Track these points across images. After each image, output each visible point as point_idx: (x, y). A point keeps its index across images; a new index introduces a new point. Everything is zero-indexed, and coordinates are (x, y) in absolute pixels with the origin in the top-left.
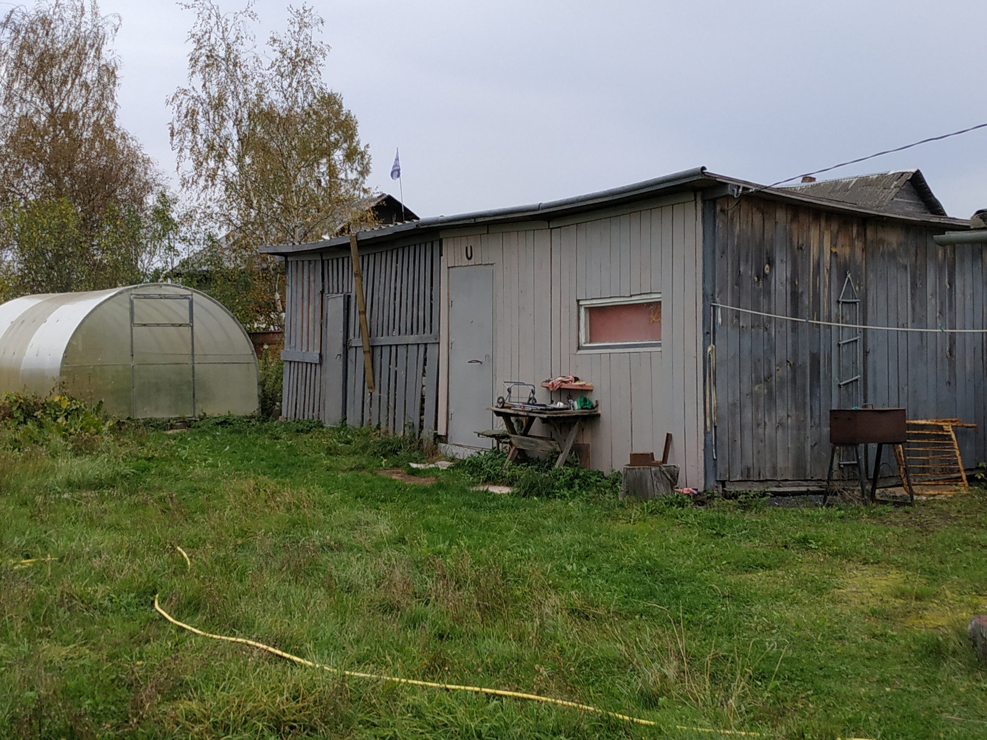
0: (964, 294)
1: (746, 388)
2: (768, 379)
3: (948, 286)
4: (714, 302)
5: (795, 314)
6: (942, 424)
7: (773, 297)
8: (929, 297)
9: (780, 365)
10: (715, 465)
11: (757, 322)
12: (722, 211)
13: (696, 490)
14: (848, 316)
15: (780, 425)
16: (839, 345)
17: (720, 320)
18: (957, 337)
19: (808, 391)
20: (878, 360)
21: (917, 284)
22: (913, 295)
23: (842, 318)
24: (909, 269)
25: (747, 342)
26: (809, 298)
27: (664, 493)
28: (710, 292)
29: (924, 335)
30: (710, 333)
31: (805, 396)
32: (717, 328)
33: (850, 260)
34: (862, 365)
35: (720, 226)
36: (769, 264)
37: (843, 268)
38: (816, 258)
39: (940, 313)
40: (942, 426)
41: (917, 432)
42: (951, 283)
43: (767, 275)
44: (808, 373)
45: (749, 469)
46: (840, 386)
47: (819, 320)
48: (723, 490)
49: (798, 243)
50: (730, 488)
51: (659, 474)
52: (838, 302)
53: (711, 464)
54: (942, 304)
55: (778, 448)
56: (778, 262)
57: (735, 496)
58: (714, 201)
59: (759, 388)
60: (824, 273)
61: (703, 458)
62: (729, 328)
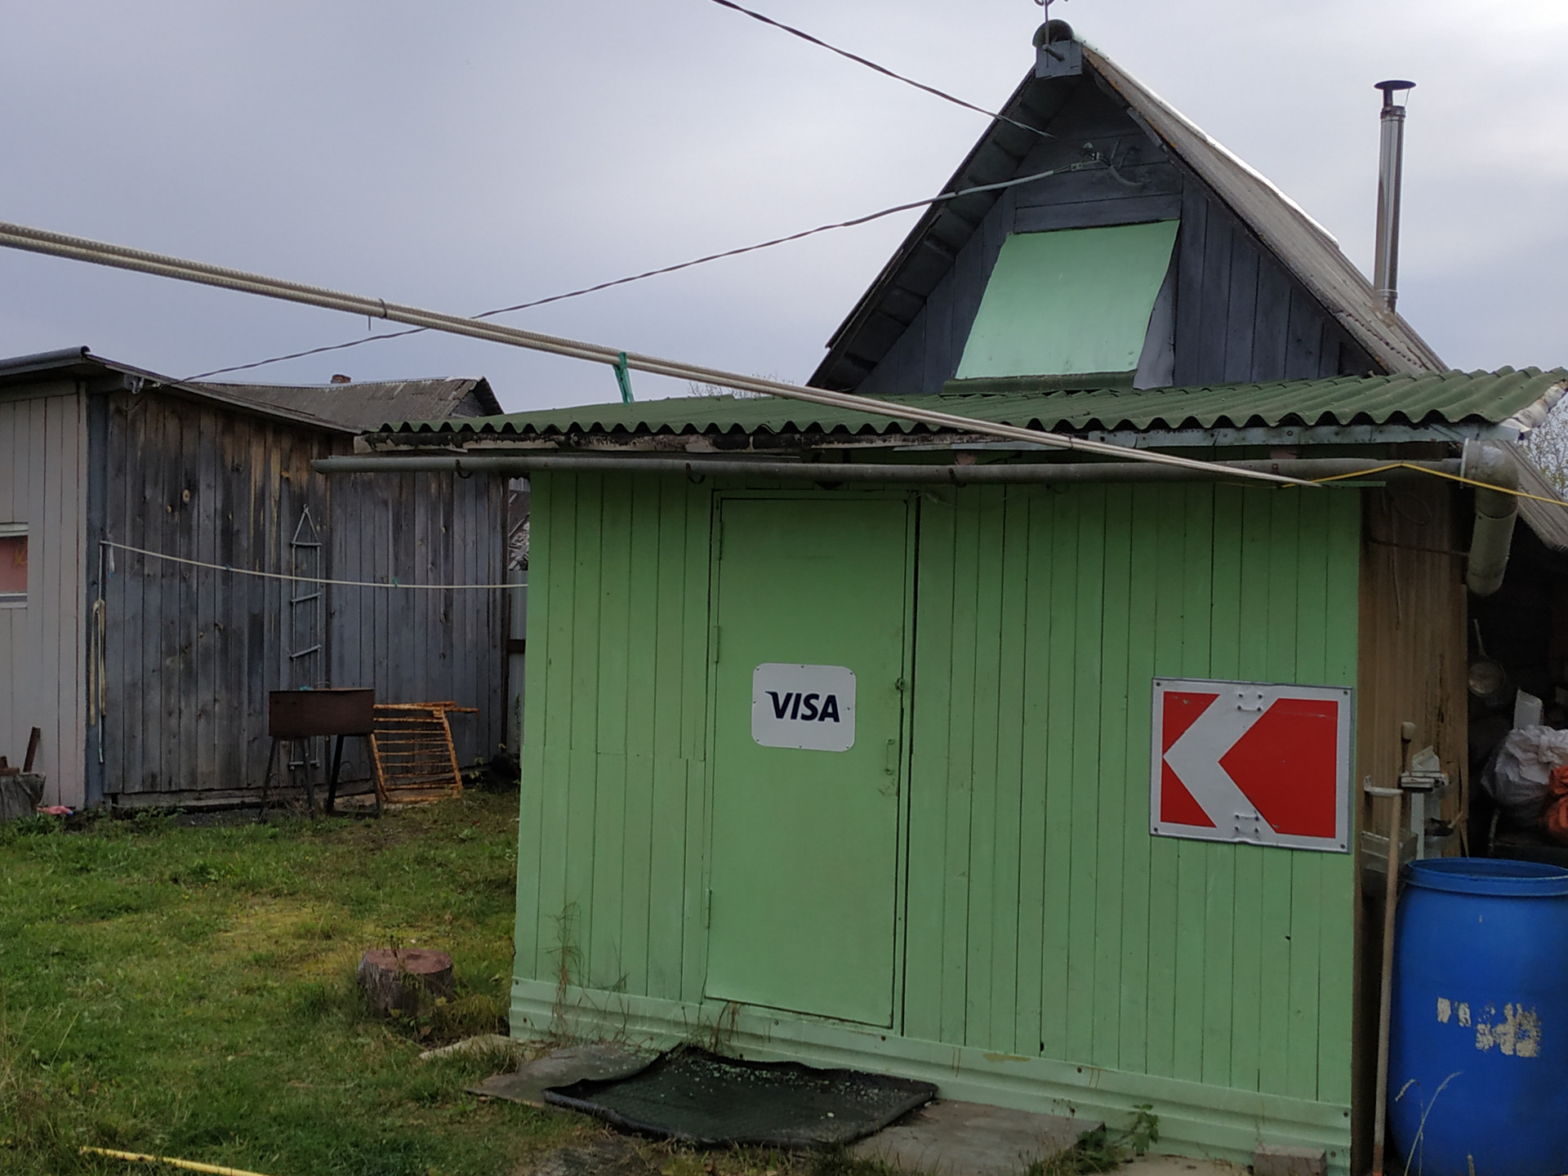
0: (464, 540)
1: (152, 660)
2: (185, 649)
3: (443, 529)
4: (104, 539)
5: (228, 559)
6: (432, 708)
7: (195, 533)
8: (418, 543)
9: (206, 629)
10: (102, 773)
11: (169, 570)
12: (119, 411)
13: (71, 808)
14: (305, 565)
15: (203, 713)
16: (291, 604)
17: (112, 564)
18: (455, 596)
19: (246, 669)
20: (347, 624)
21: (401, 526)
22: (396, 540)
23: (296, 568)
24: (390, 508)
25: (154, 597)
26: (248, 538)
27: (20, 815)
28: (98, 524)
29: (411, 594)
30: (97, 583)
31: (240, 672)
32: (109, 577)
33: (308, 489)
34: (324, 631)
35: (116, 432)
36: (190, 490)
37: (298, 501)
38: (259, 484)
39: (433, 564)
40: (432, 711)
41: (397, 720)
42: (448, 526)
43: (186, 505)
44: (246, 642)
45: (154, 776)
46: (291, 659)
47: (263, 572)
48: (113, 807)
49: (233, 462)
50: (125, 804)
51: (13, 789)
52: (291, 545)
53: (96, 769)
54: (435, 552)
55: (199, 744)
56: (202, 487)
57: (130, 815)
58: (106, 396)
59: (173, 661)
60: (271, 504)
61: (84, 762)
62: (128, 576)
